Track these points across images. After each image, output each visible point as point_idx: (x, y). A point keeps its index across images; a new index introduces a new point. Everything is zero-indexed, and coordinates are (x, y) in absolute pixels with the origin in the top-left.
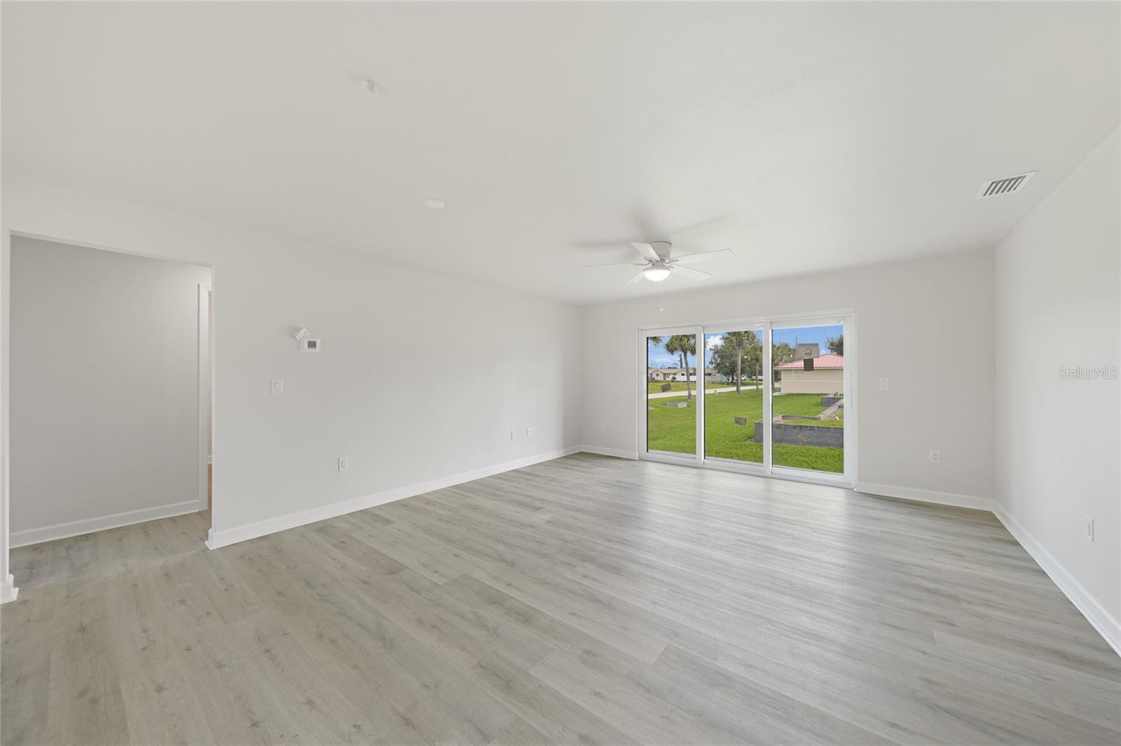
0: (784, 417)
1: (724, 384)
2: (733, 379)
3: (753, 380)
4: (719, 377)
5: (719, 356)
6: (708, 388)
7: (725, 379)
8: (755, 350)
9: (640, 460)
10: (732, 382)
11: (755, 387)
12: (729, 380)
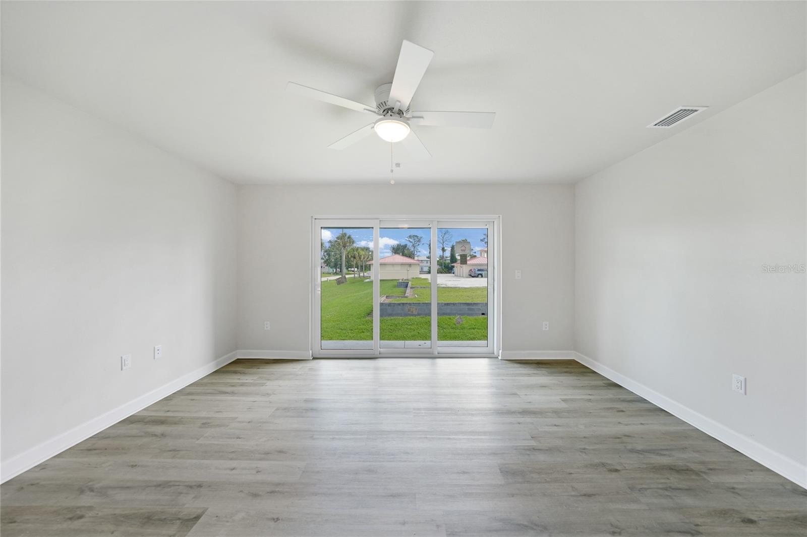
0: (387, 297)
1: (330, 273)
2: (336, 271)
3: (349, 271)
4: (327, 269)
5: (327, 254)
6: (323, 277)
7: (331, 270)
8: (353, 250)
9: (314, 358)
10: (336, 272)
11: (353, 276)
12: (333, 271)
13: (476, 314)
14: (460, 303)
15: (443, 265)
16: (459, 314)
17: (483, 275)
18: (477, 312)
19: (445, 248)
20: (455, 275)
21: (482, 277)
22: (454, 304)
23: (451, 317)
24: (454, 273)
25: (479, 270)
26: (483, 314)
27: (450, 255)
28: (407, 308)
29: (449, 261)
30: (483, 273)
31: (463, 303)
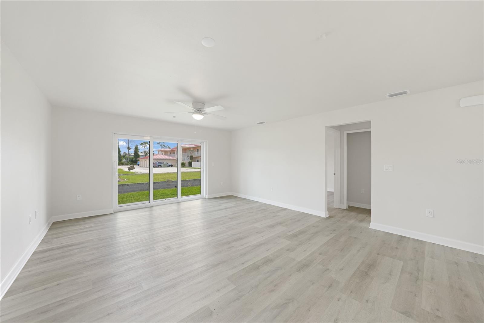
13: (172, 187)
14: (162, 182)
15: (128, 159)
16: (162, 188)
17: (162, 166)
18: (172, 186)
19: (130, 147)
20: (140, 166)
21: (161, 167)
22: (158, 183)
23: (158, 190)
24: (138, 165)
25: (159, 163)
26: (175, 187)
27: (134, 152)
28: (125, 187)
29: (133, 157)
30: (162, 164)
31: (163, 182)
